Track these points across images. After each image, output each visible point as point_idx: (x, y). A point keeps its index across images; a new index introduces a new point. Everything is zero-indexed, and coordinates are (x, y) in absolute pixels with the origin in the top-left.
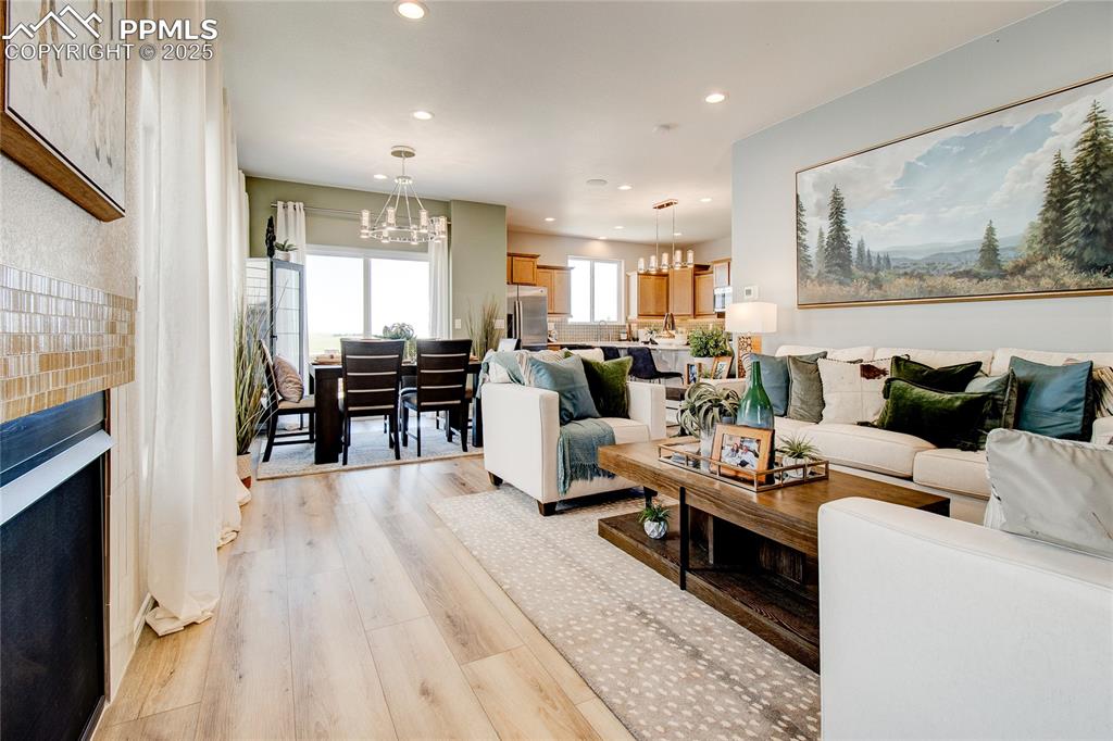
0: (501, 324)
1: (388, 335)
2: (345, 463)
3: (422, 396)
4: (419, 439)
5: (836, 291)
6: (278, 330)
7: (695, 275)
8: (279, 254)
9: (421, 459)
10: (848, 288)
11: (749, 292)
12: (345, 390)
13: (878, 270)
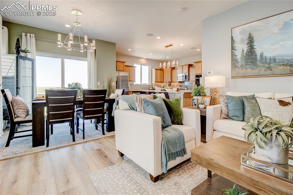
0: (114, 84)
1: (70, 87)
2: (48, 146)
3: (85, 113)
4: (84, 131)
5: (249, 71)
6: (21, 85)
7: (171, 70)
8: (22, 54)
9: (85, 140)
10: (255, 71)
11: (209, 73)
12: (48, 112)
13: (269, 64)
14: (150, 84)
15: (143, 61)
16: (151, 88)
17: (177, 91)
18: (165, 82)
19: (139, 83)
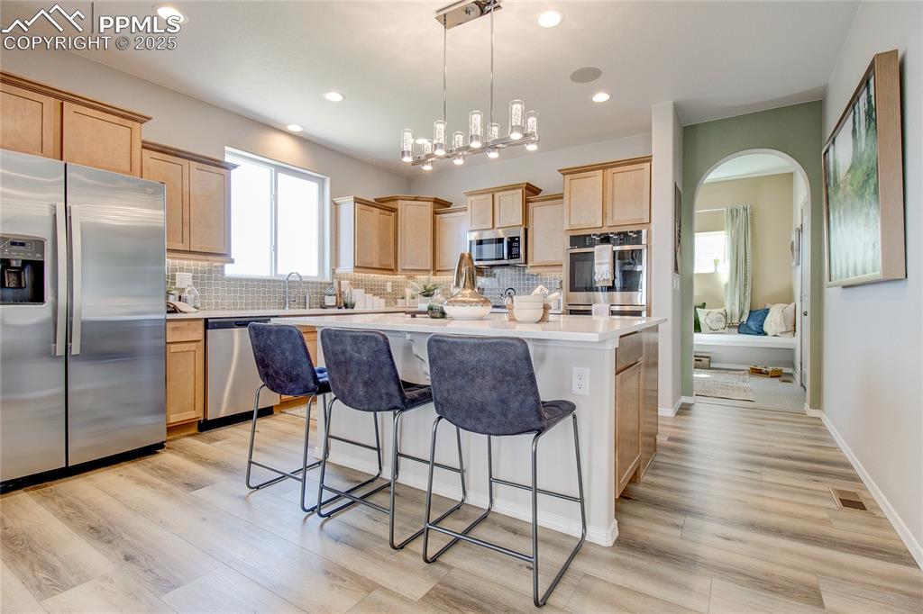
7: (435, 212)
14: (328, 278)
15: (283, 147)
16: (330, 301)
17: (543, 320)
18: (404, 270)
19: (261, 270)
